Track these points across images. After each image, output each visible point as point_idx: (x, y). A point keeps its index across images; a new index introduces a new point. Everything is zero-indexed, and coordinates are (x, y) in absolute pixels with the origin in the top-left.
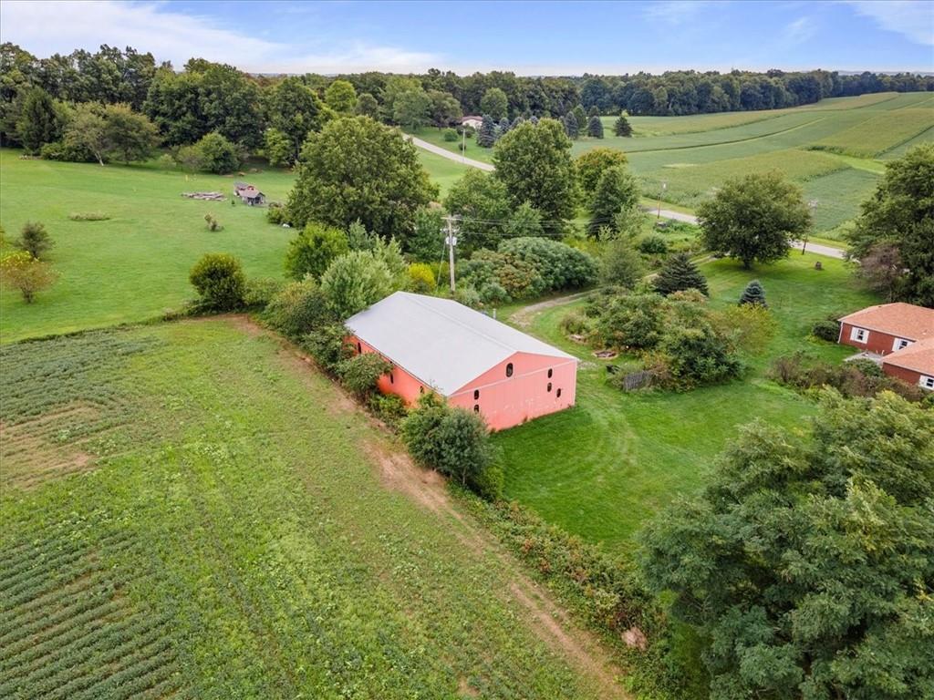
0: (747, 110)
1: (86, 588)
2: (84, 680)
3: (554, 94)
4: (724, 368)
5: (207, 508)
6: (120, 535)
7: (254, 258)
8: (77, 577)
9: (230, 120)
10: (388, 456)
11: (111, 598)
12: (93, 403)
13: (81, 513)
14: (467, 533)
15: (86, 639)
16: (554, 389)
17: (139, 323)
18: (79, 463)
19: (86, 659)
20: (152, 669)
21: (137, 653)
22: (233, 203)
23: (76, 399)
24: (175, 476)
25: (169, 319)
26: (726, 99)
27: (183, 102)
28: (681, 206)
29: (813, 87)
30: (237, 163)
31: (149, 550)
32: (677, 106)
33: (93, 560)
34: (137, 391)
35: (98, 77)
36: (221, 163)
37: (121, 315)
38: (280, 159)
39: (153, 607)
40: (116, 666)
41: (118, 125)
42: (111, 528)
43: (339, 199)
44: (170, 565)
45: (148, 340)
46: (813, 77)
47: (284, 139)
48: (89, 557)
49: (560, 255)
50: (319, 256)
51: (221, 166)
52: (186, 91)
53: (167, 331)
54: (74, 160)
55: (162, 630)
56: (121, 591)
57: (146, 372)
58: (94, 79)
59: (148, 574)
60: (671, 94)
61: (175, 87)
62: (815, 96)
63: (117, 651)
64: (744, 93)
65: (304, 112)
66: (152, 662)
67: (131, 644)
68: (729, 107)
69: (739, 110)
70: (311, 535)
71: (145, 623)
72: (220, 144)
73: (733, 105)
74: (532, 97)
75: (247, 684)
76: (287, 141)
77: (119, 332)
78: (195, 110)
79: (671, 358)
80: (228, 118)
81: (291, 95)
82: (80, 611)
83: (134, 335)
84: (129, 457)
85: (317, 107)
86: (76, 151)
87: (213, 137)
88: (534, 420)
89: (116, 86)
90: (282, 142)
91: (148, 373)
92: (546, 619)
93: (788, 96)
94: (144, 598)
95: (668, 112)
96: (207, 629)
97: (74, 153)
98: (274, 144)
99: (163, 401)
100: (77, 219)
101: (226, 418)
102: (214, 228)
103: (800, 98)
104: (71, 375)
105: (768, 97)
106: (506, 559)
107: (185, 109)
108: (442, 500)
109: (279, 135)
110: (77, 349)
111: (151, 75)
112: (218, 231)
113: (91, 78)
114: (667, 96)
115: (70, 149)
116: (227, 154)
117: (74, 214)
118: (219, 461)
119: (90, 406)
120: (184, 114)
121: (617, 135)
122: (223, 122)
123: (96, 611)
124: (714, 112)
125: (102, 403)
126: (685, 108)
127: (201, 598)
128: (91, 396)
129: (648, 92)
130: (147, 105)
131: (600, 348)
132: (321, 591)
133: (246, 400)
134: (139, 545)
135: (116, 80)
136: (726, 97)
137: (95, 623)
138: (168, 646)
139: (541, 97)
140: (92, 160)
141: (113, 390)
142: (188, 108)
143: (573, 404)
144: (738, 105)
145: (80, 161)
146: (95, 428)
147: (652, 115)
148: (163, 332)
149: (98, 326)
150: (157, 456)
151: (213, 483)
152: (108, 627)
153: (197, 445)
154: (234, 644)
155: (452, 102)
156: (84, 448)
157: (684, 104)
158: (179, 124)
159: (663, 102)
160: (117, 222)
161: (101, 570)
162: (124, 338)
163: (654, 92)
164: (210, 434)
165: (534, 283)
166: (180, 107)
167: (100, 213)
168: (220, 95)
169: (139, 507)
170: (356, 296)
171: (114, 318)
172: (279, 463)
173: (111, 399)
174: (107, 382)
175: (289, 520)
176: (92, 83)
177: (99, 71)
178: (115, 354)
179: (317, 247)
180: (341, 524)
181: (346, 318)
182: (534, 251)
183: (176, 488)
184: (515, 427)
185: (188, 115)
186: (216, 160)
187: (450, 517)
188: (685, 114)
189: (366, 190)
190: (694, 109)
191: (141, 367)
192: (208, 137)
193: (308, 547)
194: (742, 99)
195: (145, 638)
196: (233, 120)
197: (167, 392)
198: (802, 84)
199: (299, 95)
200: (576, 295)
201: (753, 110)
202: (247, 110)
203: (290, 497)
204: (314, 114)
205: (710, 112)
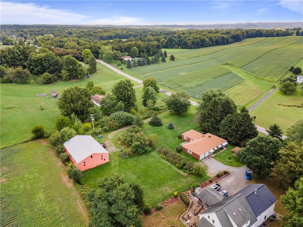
0: (218, 45)
1: (4, 205)
2: (4, 219)
3: (154, 47)
4: (144, 151)
5: (27, 189)
6: (10, 195)
7: (51, 119)
8: (3, 203)
9: (52, 68)
10: (65, 176)
11: (8, 206)
12: (7, 166)
13: (3, 191)
14: (74, 192)
15: (4, 213)
16: (103, 159)
17: (19, 144)
18: (4, 181)
19: (4, 216)
20: (14, 217)
21: (12, 215)
22: (49, 98)
23: (4, 165)
24: (21, 183)
25: (26, 142)
26: (210, 43)
27: (38, 63)
28: (175, 90)
29: (239, 37)
30: (53, 80)
31: (15, 198)
32: (194, 46)
33: (6, 200)
34: (16, 163)
35: (14, 55)
36: (49, 81)
37: (15, 141)
38: (66, 78)
39: (15, 208)
40: (9, 217)
41: (19, 73)
42: (9, 194)
43: (69, 107)
44: (18, 200)
45: (20, 149)
46: (238, 34)
47: (67, 73)
48: (5, 199)
49: (124, 118)
50: (62, 124)
51: (49, 82)
52: (39, 60)
53: (25, 145)
54: (6, 82)
55: (16, 211)
56: (10, 205)
57: (19, 158)
58: (12, 56)
59: (14, 202)
60: (193, 43)
61: (36, 59)
62: (239, 39)
63: (9, 215)
64: (216, 40)
65: (72, 65)
66: (14, 216)
67: (11, 214)
68: (212, 45)
69: (215, 46)
70: (45, 194)
71: (13, 210)
72: (48, 76)
73: (213, 44)
74: (147, 48)
75: (28, 219)
76: (68, 73)
77: (14, 146)
78: (42, 65)
79: (132, 149)
80: (51, 67)
81: (68, 61)
82: (3, 209)
83: (17, 147)
84: (13, 179)
85: (76, 63)
86: (7, 80)
87: (46, 74)
88: (99, 166)
89: (19, 57)
90: (66, 74)
91: (20, 158)
92: (80, 206)
93: (231, 40)
94: (13, 206)
95: (192, 48)
96: (23, 211)
97: (6, 81)
98: (64, 74)
99: (22, 165)
100: (6, 108)
101: (34, 169)
102: (42, 109)
103: (235, 40)
104: (3, 159)
105: (224, 41)
106: (78, 196)
107: (38, 65)
108: (72, 185)
109: (66, 72)
110: (4, 152)
111: (29, 53)
112: (43, 110)
113: (12, 55)
114: (191, 43)
115: (5, 80)
116: (50, 78)
117: (5, 107)
118: (31, 179)
119: (6, 167)
120: (38, 66)
121: (171, 60)
122: (50, 68)
123: (6, 208)
124: (207, 47)
125: (9, 166)
126: (197, 46)
127: (23, 206)
128: (6, 165)
129: (186, 42)
130: (28, 62)
131: (123, 145)
132: (44, 204)
133: (39, 164)
134: (13, 197)
135: (19, 55)
136: (210, 42)
137: (5, 210)
138: (17, 214)
139: (149, 48)
140: (11, 82)
141: (11, 163)
142: (40, 64)
143: (109, 161)
144: (214, 44)
145: (8, 83)
146: (7, 173)
147: (187, 49)
148: (24, 146)
149: (9, 145)
150: (19, 179)
151: (29, 184)
152: (7, 211)
153: (27, 176)
154: (27, 213)
155: (120, 54)
156: (5, 177)
157: (197, 45)
158: (37, 69)
159: (190, 45)
160: (17, 108)
161: (6, 202)
162: (15, 148)
163: (188, 42)
164: (30, 172)
165: (116, 126)
166: (37, 64)
167: (12, 106)
168: (48, 61)
169: (14, 190)
170: (66, 138)
171: (13, 142)
172: (43, 179)
173: (11, 165)
174: (10, 161)
175: (41, 191)
176: (12, 57)
177: (14, 53)
178: (12, 153)
179: (62, 122)
180: (51, 191)
181: (64, 142)
182: (118, 117)
183: (21, 186)
184: (94, 168)
185: (39, 66)
186: (47, 80)
187: (72, 188)
188: (197, 48)
189: (76, 105)
190: (200, 46)
191: (18, 156)
192: (45, 74)
193: (44, 196)
194: (216, 42)
195: (13, 213)
196: (52, 67)
197: (23, 163)
198: (235, 36)
199: (71, 61)
200: (129, 126)
201: (219, 45)
202: (56, 65)
203: (43, 186)
204: (75, 65)
205: (205, 47)
